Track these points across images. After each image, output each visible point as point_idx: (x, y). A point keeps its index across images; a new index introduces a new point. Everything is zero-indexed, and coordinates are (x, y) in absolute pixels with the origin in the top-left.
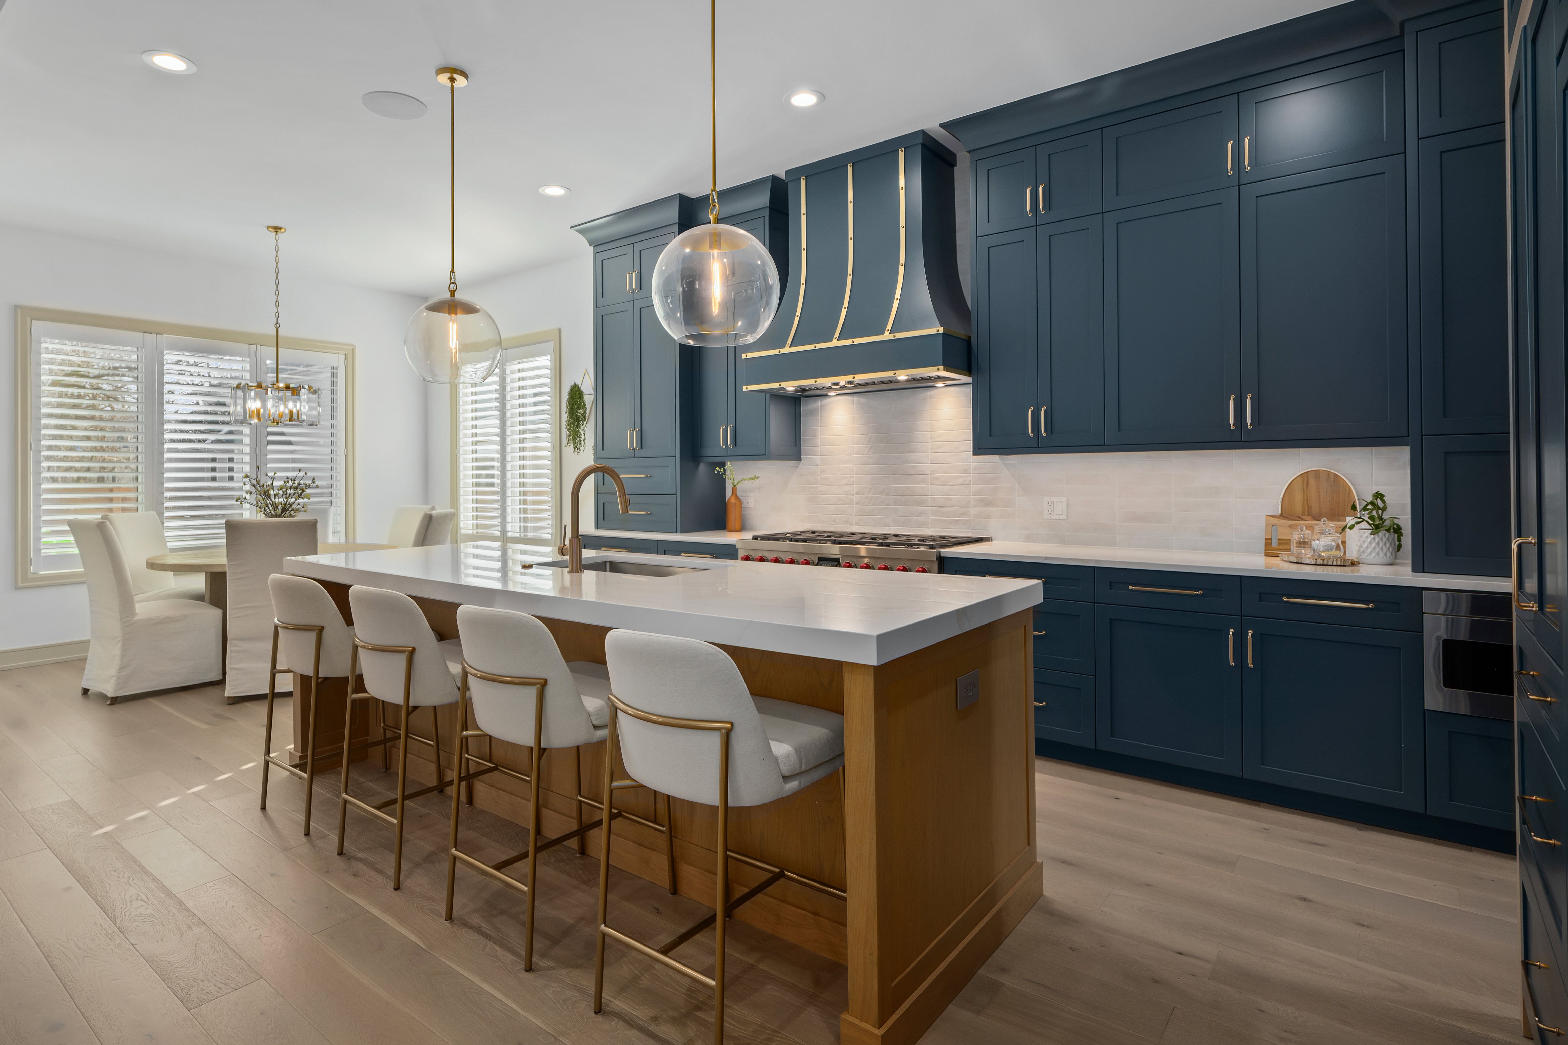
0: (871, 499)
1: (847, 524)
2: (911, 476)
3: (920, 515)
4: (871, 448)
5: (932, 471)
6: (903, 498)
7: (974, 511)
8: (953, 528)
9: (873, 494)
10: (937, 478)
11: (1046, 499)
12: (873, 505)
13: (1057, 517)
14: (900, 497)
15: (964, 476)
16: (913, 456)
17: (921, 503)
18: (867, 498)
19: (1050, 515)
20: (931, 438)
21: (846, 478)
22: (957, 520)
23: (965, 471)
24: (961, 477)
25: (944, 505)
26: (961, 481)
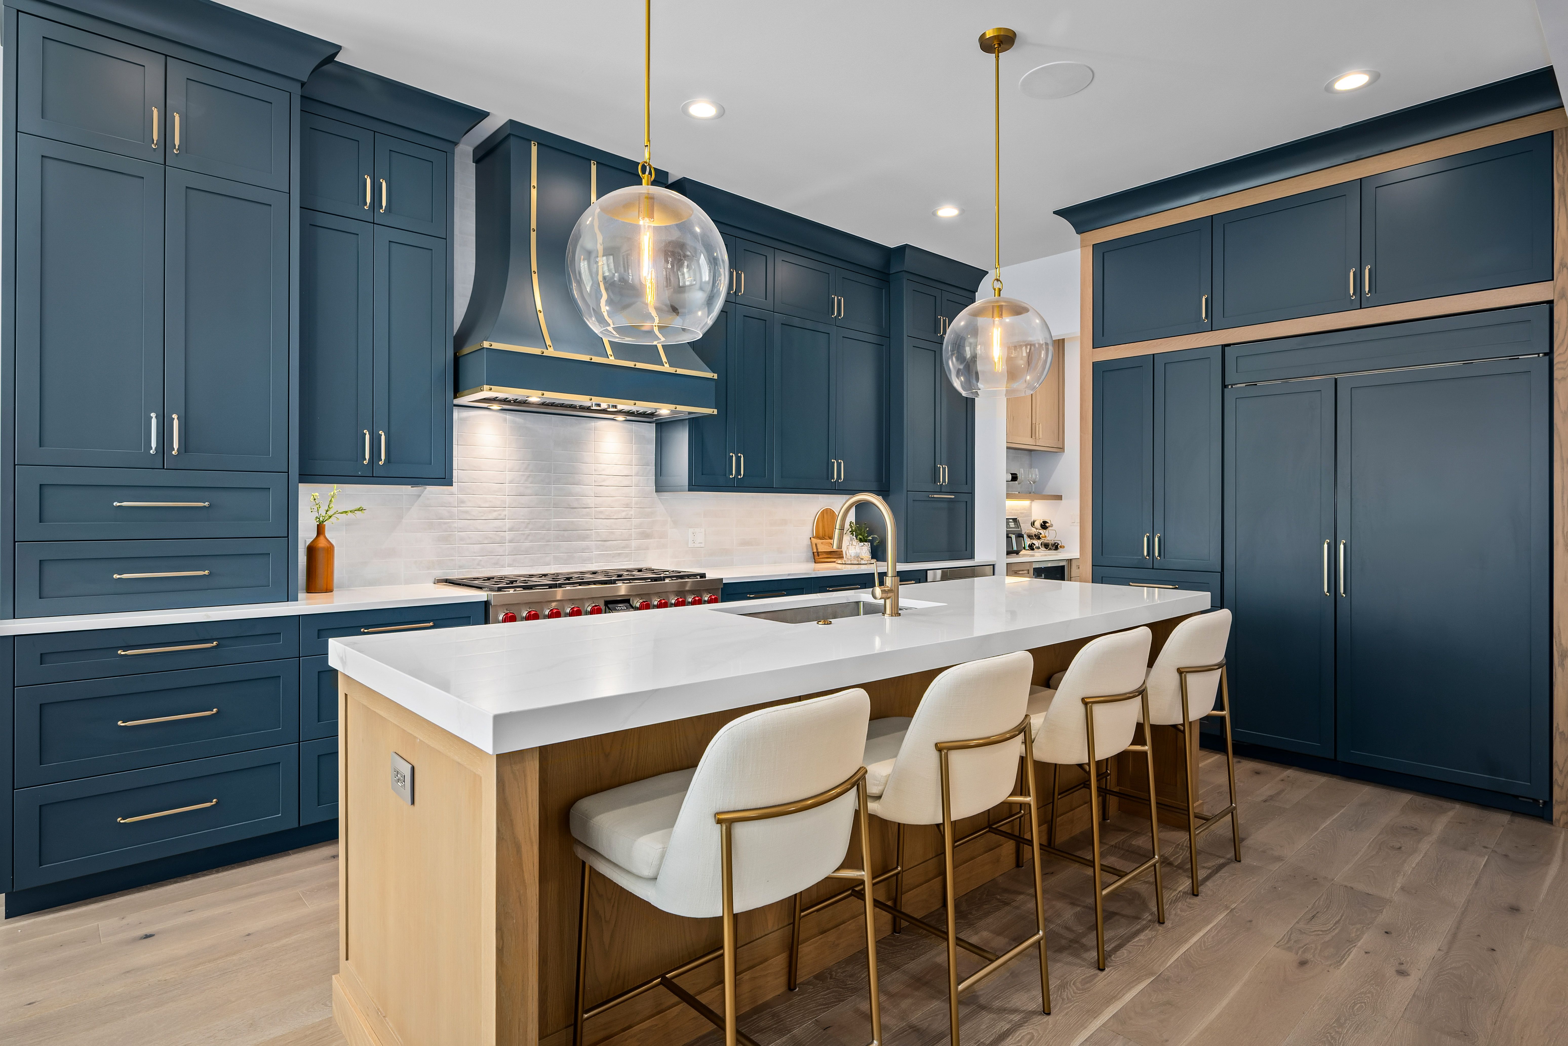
0: (529, 535)
1: (496, 566)
2: (575, 510)
3: (583, 550)
4: (529, 477)
5: (596, 505)
6: (566, 533)
7: (634, 543)
8: (616, 561)
9: (531, 530)
10: (601, 512)
11: (691, 530)
12: (531, 541)
13: (699, 545)
14: (562, 532)
15: (627, 510)
16: (577, 489)
17: (584, 538)
18: (524, 534)
19: (694, 544)
20: (595, 470)
21: (495, 511)
22: (619, 554)
23: (628, 506)
24: (624, 511)
25: (607, 540)
26: (623, 515)
